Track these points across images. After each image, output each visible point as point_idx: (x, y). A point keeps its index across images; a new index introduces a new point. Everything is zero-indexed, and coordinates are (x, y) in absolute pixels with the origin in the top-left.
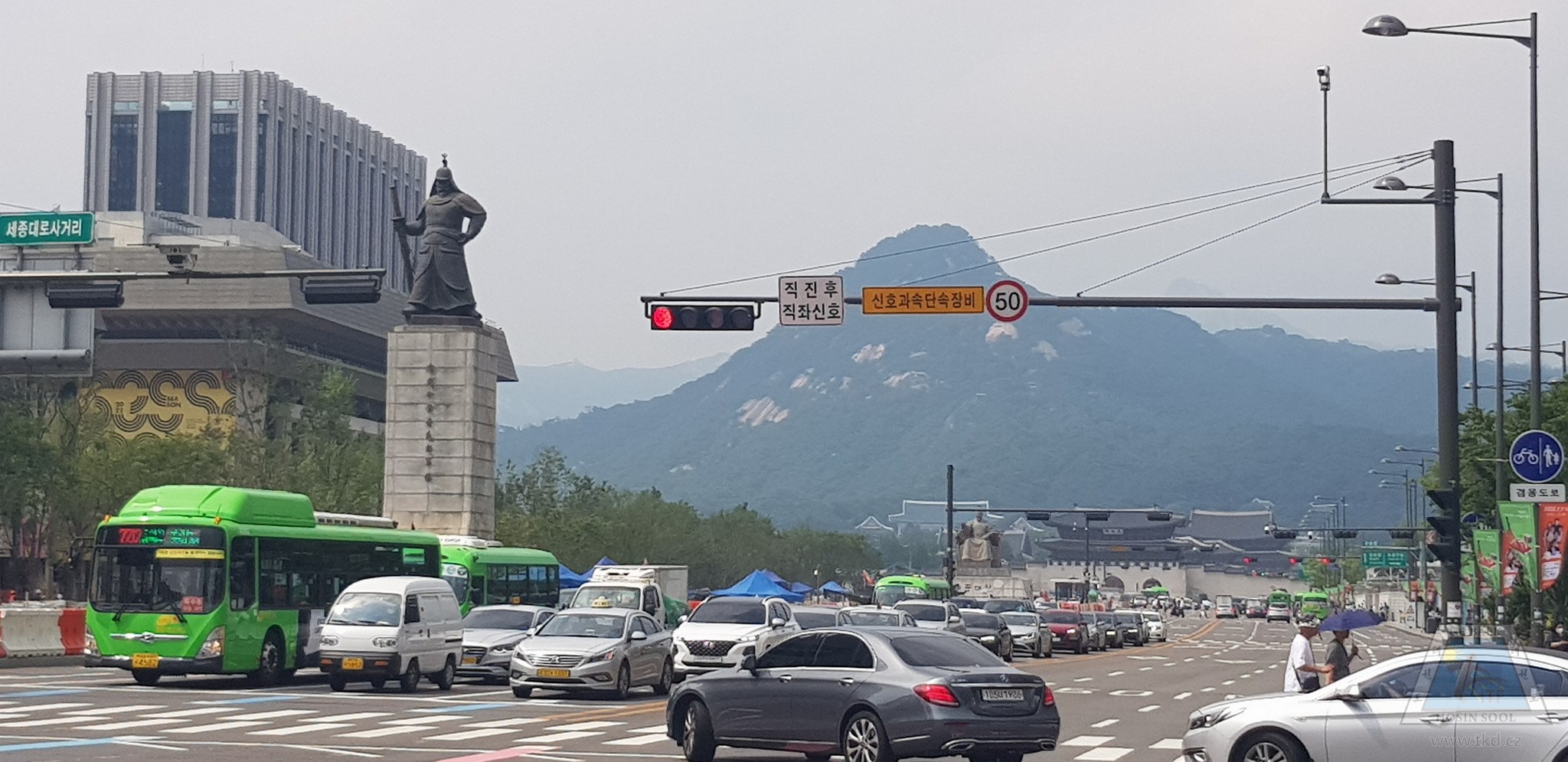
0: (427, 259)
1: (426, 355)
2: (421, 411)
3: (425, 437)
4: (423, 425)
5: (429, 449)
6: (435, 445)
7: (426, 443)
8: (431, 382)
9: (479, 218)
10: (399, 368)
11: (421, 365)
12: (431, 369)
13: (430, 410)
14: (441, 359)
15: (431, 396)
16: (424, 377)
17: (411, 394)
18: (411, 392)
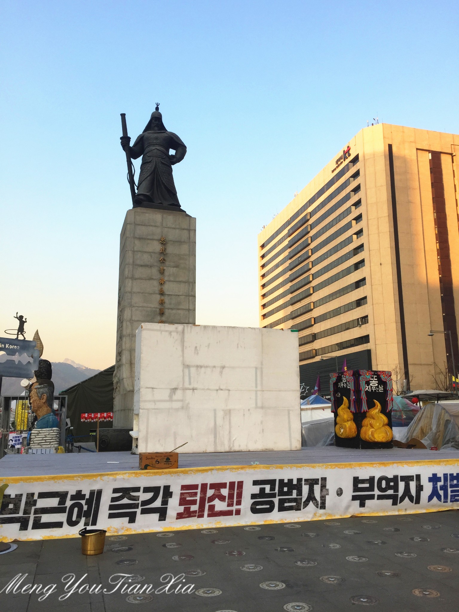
0: (150, 167)
1: (158, 230)
2: (155, 271)
3: (157, 292)
4: (156, 283)
5: (162, 303)
6: (167, 300)
7: (158, 297)
8: (163, 252)
9: (181, 149)
10: (136, 238)
11: (156, 237)
12: (164, 242)
13: (162, 272)
14: (172, 235)
15: (163, 261)
16: (157, 247)
17: (146, 259)
18: (146, 257)
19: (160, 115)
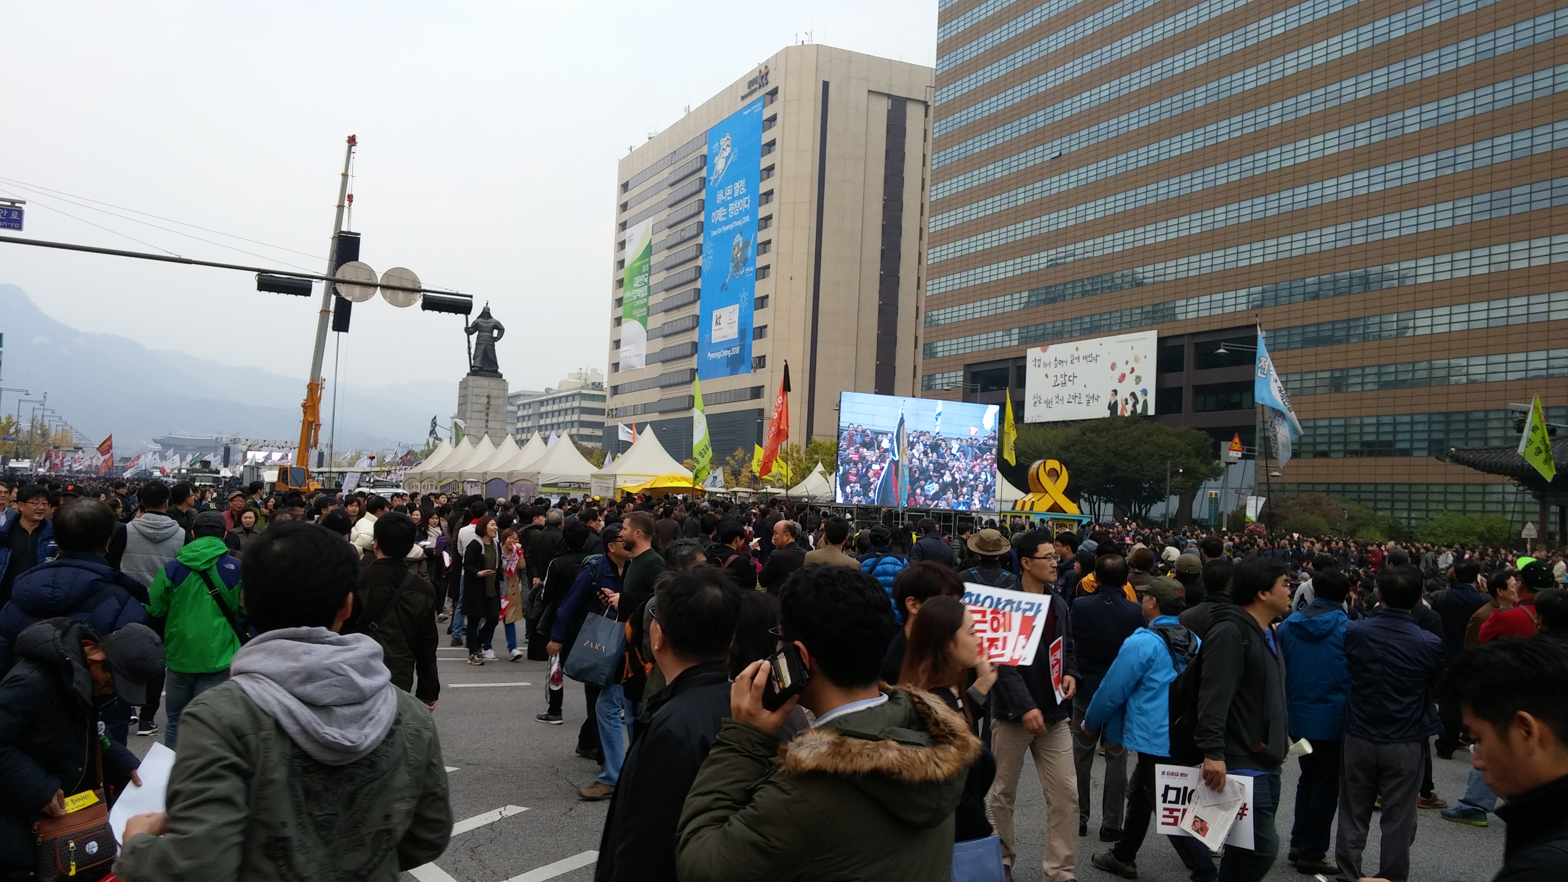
0: (482, 347)
1: (486, 390)
2: (484, 414)
3: (484, 427)
4: (484, 422)
6: (489, 431)
7: (485, 430)
8: (488, 403)
9: (501, 330)
10: (474, 395)
11: (484, 395)
12: (488, 397)
13: (487, 415)
14: (494, 393)
15: (488, 409)
16: (485, 400)
17: (479, 407)
18: (479, 406)
19: (489, 309)
